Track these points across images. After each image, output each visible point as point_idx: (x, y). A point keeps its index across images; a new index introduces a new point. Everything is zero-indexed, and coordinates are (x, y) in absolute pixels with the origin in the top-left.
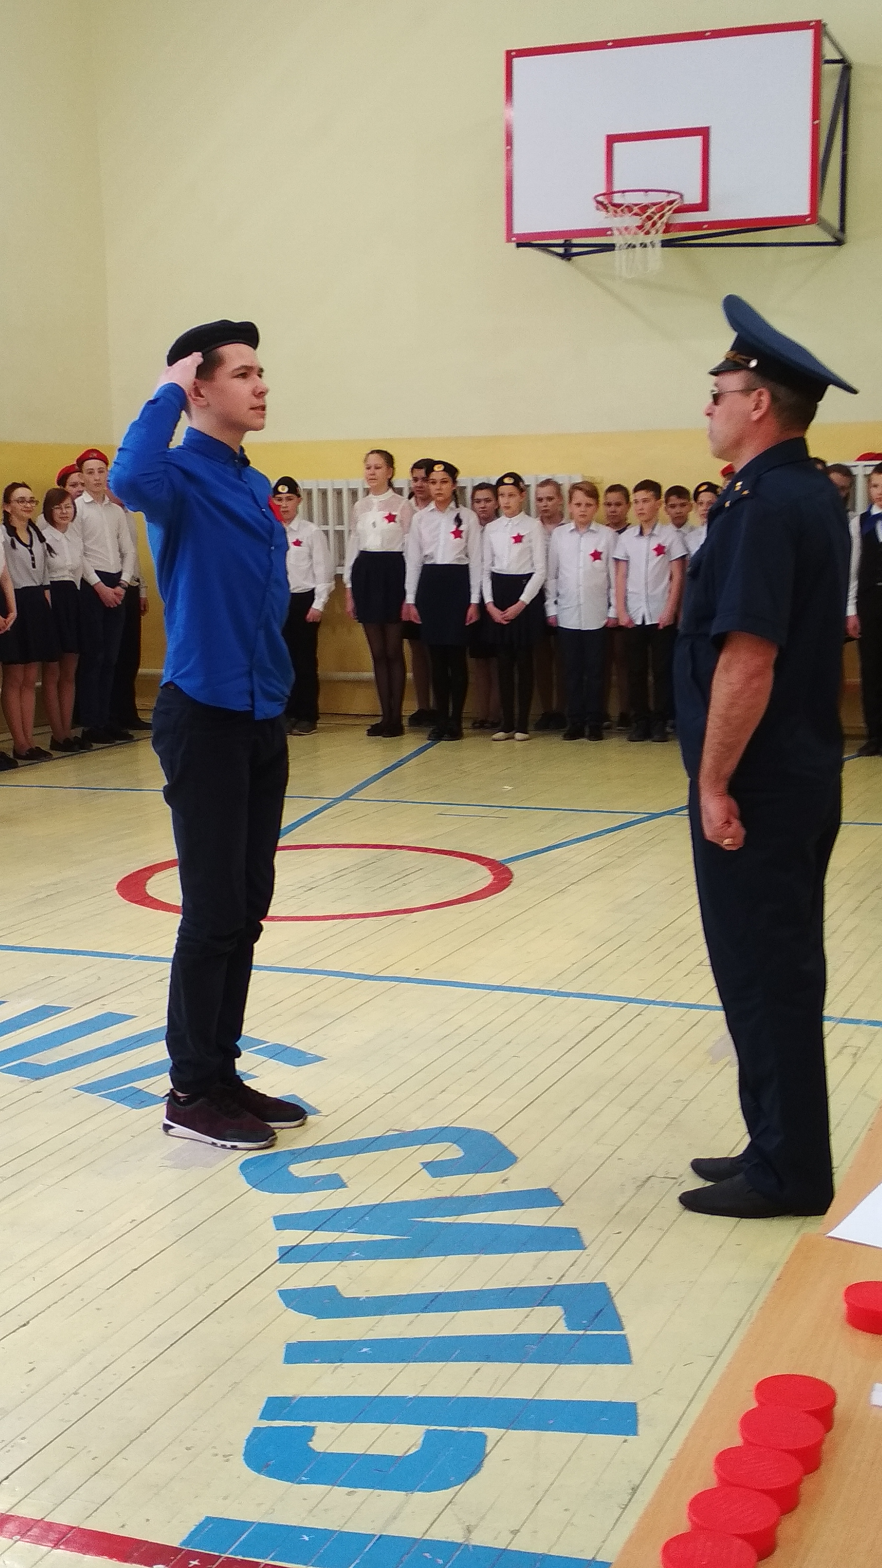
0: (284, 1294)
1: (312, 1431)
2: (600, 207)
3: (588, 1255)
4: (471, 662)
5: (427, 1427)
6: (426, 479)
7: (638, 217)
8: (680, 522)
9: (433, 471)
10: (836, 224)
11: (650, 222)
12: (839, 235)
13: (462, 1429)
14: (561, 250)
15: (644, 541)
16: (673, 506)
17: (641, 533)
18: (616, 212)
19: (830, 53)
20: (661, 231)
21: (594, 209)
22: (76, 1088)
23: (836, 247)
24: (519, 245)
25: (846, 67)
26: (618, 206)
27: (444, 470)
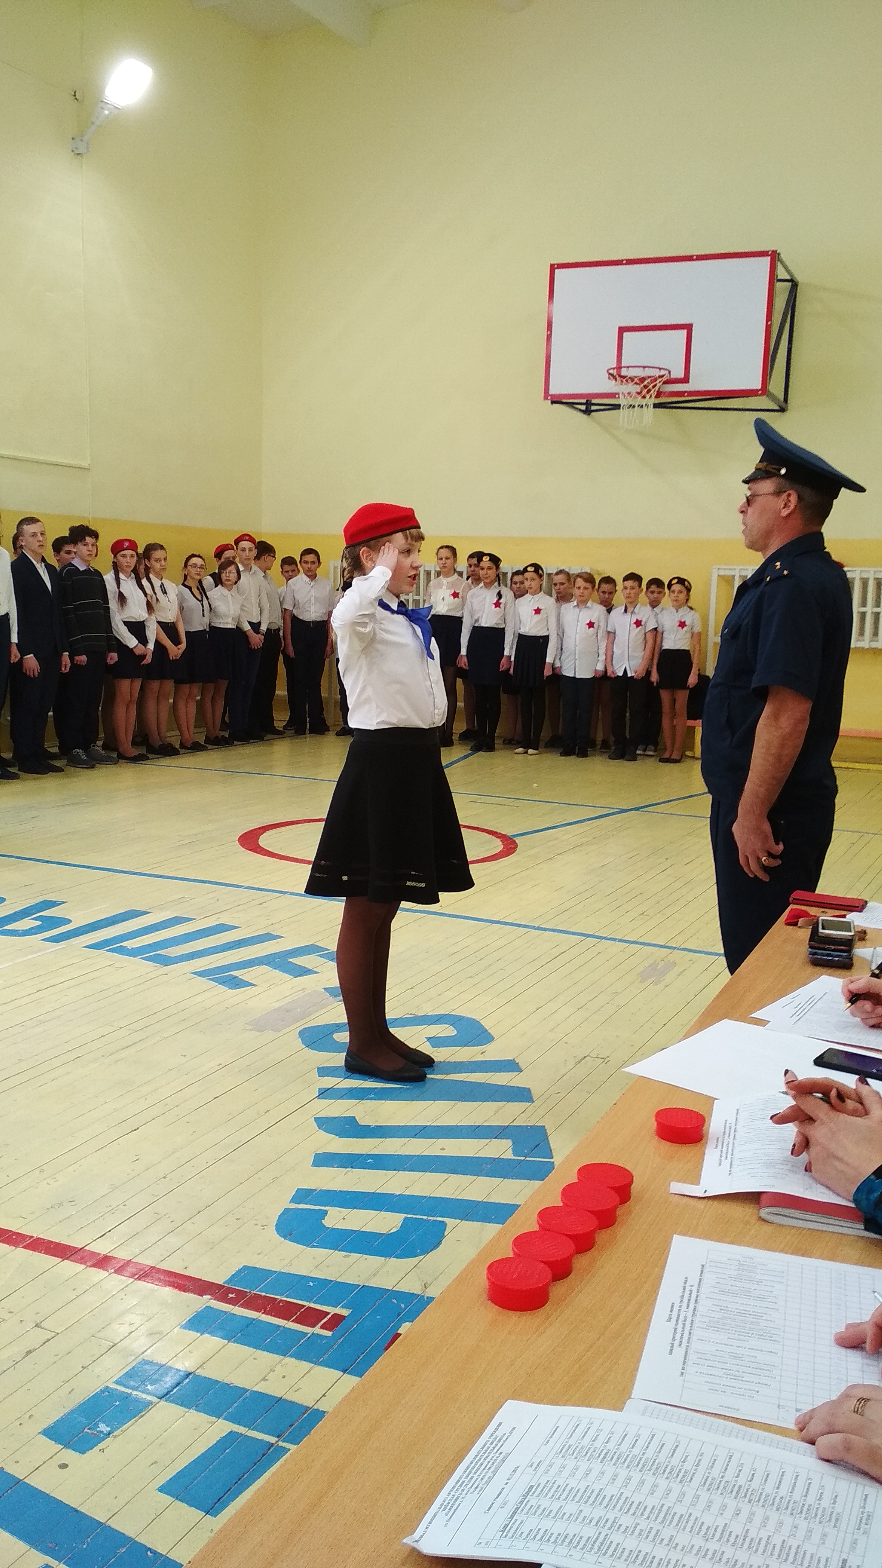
0: (317, 1120)
1: (326, 1212)
2: (612, 378)
3: (534, 1107)
4: (504, 697)
5: (405, 1215)
6: (477, 565)
7: (638, 386)
8: (654, 604)
9: (482, 560)
10: (781, 397)
11: (646, 390)
12: (783, 405)
13: (429, 1218)
14: (583, 407)
15: (628, 617)
16: (653, 592)
17: (626, 611)
18: (622, 381)
19: (782, 273)
20: (653, 396)
21: (607, 378)
22: (192, 973)
23: (779, 413)
24: (553, 402)
25: (794, 285)
26: (624, 377)
27: (490, 560)
